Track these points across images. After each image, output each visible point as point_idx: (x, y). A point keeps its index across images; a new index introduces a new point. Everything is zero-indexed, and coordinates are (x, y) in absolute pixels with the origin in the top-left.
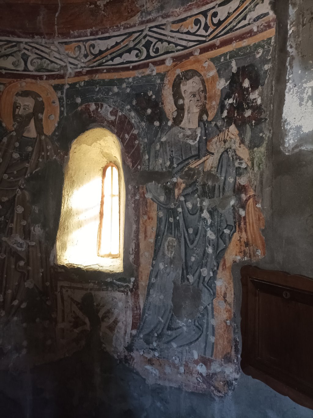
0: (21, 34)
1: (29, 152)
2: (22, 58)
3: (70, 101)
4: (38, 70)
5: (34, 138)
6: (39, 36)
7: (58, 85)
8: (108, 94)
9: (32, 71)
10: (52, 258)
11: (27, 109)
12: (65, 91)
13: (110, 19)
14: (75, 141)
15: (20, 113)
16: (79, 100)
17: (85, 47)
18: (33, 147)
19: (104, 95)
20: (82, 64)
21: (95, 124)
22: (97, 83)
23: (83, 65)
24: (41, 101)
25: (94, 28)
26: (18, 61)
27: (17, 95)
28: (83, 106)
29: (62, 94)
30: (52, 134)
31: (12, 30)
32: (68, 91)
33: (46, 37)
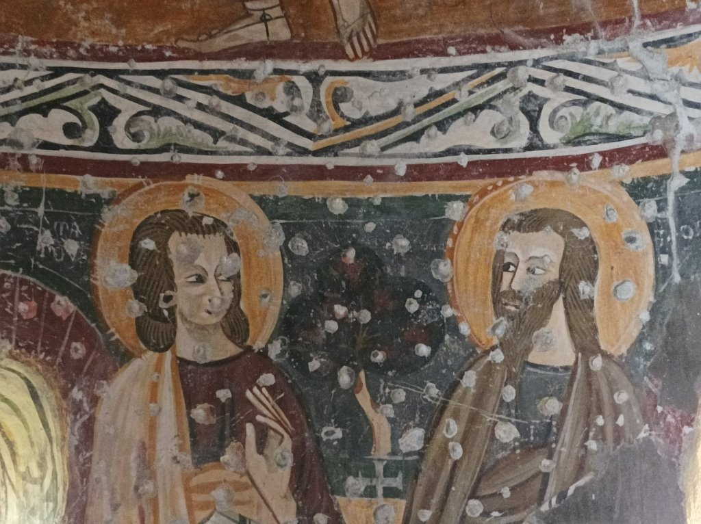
0: (521, 39)
1: (552, 418)
2: (522, 109)
4: (573, 141)
5: (566, 368)
6: (577, 36)
7: (647, 179)
9: (554, 147)
11: (538, 271)
15: (515, 287)
18: (565, 400)
24: (586, 239)
26: (511, 120)
27: (508, 226)
30: (629, 351)
31: (495, 31)
32: (683, 197)
33: (602, 33)
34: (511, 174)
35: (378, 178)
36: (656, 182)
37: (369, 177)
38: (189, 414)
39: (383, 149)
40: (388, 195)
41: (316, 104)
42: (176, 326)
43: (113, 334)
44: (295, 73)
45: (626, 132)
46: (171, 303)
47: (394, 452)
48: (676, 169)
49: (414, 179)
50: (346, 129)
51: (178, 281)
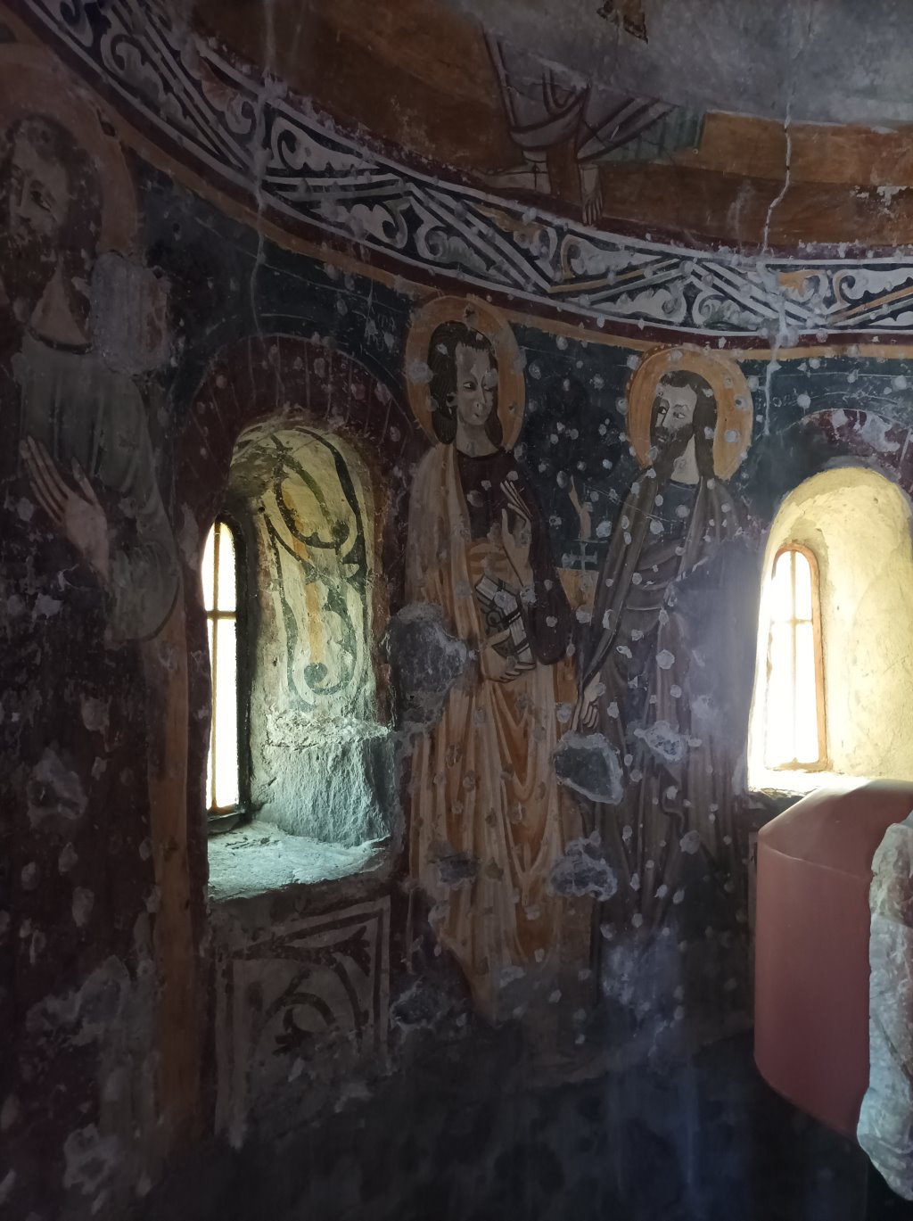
0: (693, 241)
1: (683, 519)
2: (685, 295)
3: (780, 402)
4: (711, 325)
5: (693, 486)
6: (727, 247)
7: (754, 362)
8: (880, 390)
9: (699, 327)
10: (736, 779)
11: (681, 416)
12: (769, 377)
13: (901, 227)
14: (789, 496)
15: (665, 425)
16: (804, 401)
17: (831, 281)
18: (691, 507)
19: (871, 393)
20: (817, 318)
21: (842, 458)
22: (857, 366)
23: (821, 322)
24: (711, 397)
25: (857, 242)
26: (676, 300)
27: (665, 380)
28: (816, 415)
29: (762, 383)
30: (732, 477)
31: (678, 229)
32: (777, 378)
33: (743, 251)
34: (669, 341)
35: (588, 326)
36: (760, 364)
37: (582, 324)
38: (466, 497)
39: (593, 303)
40: (592, 342)
41: (557, 255)
42: (456, 424)
43: (417, 424)
44: (549, 224)
45: (743, 325)
46: (453, 404)
47: (593, 536)
48: (774, 358)
49: (610, 333)
50: (571, 281)
51: (460, 385)
